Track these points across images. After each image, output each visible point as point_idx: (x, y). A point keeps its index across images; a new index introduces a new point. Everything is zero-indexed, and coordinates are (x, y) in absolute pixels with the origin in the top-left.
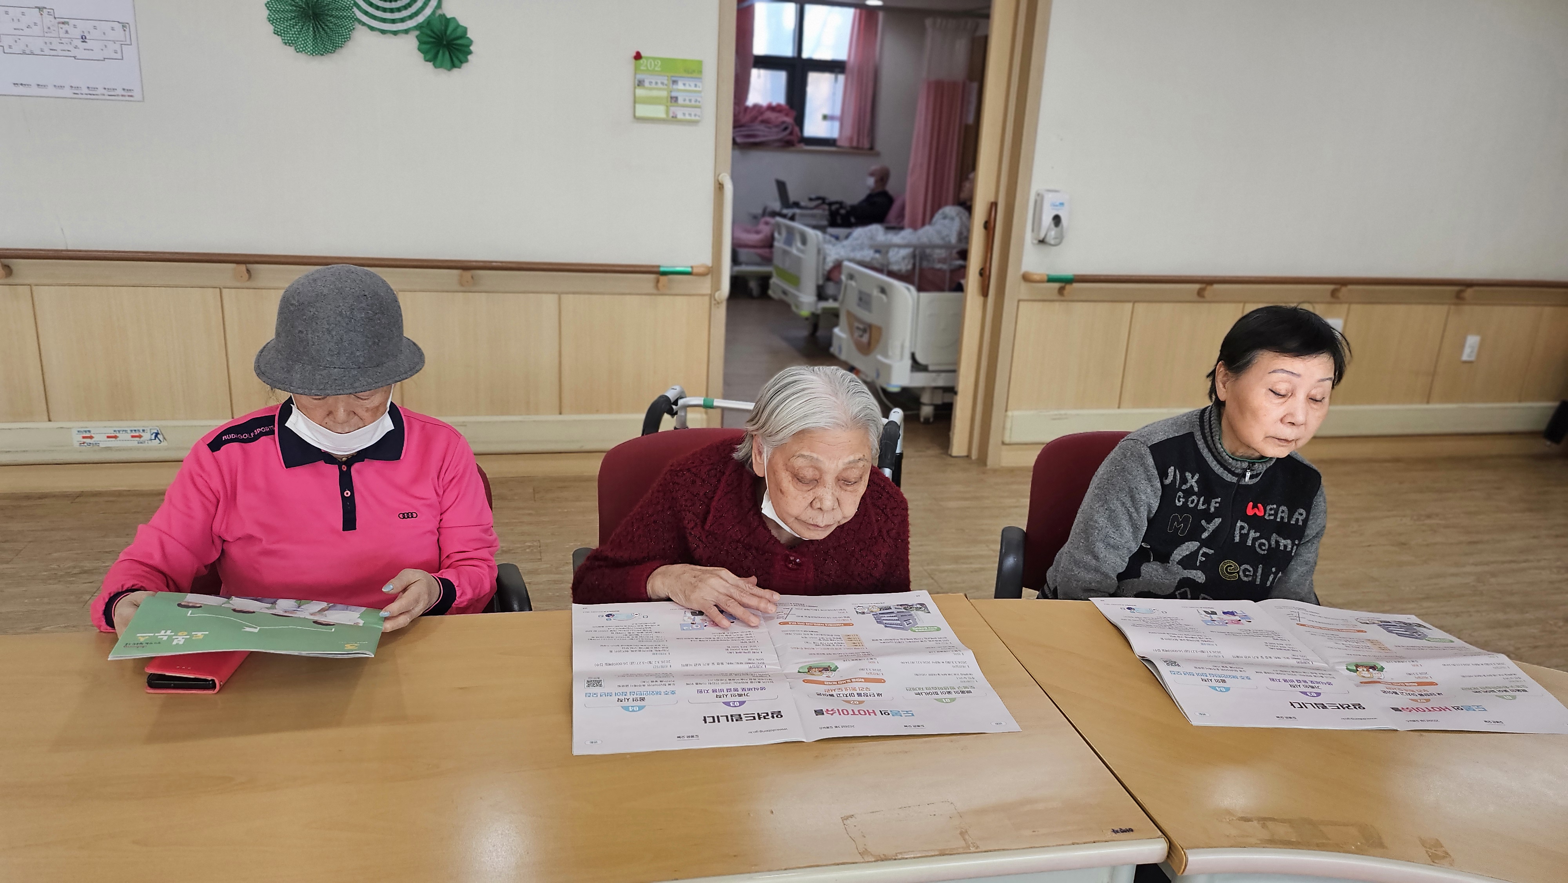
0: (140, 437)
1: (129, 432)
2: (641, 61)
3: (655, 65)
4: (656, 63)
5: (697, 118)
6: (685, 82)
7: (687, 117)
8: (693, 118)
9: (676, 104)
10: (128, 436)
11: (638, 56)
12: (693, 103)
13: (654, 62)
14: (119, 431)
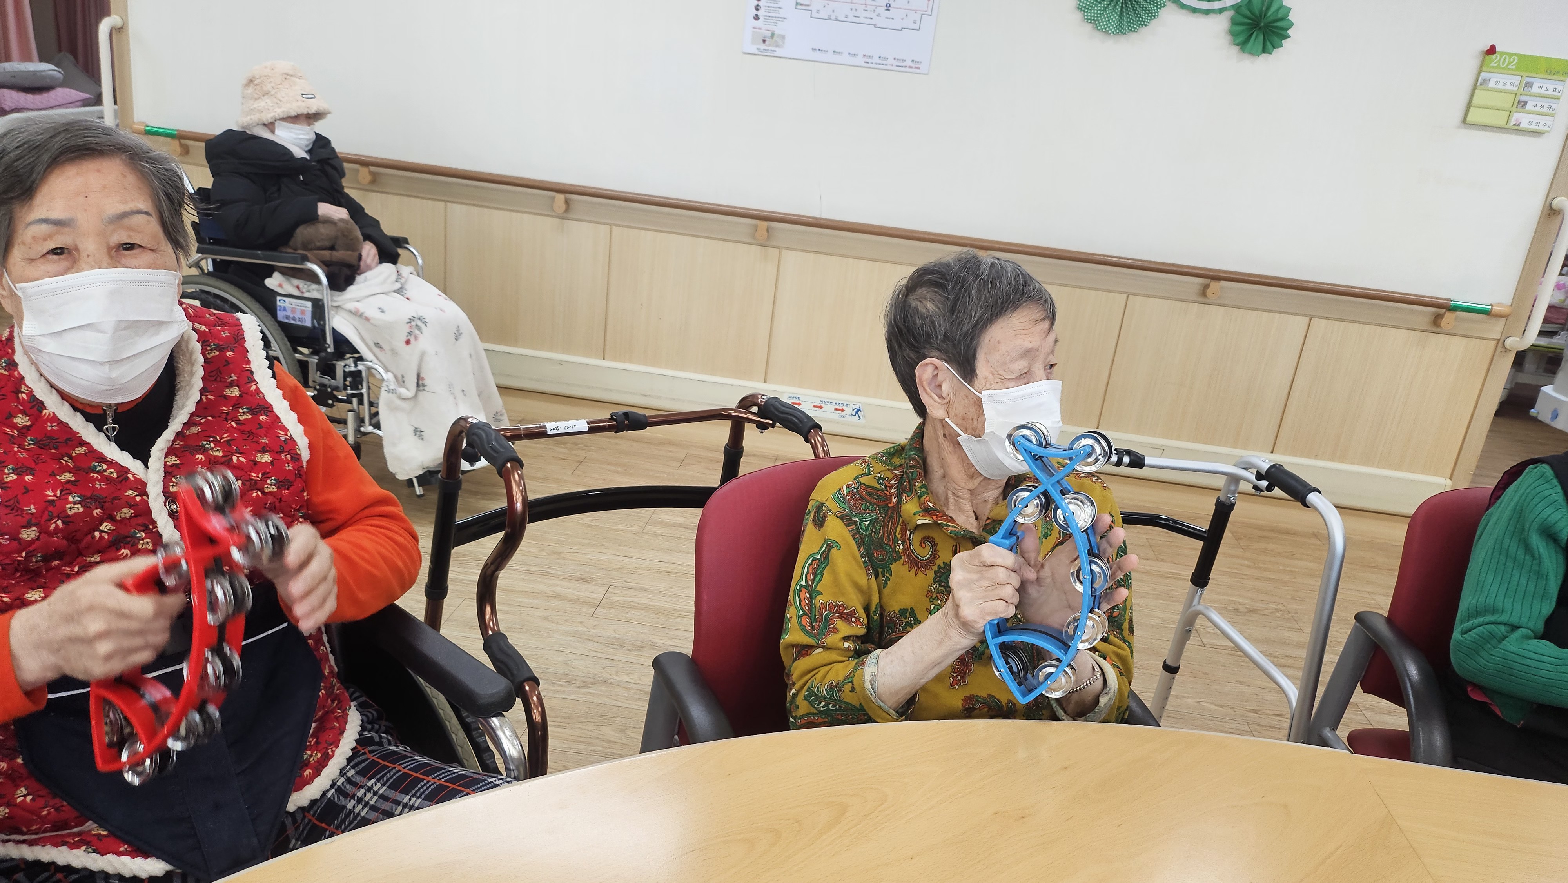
0: (842, 410)
1: (834, 404)
2: (1494, 56)
3: (1510, 63)
4: (1512, 60)
5: (1546, 128)
6: (1540, 85)
7: (1533, 127)
8: (1541, 128)
9: (1523, 110)
10: (831, 408)
11: (1492, 50)
12: (1545, 110)
13: (1510, 59)
14: (825, 402)
